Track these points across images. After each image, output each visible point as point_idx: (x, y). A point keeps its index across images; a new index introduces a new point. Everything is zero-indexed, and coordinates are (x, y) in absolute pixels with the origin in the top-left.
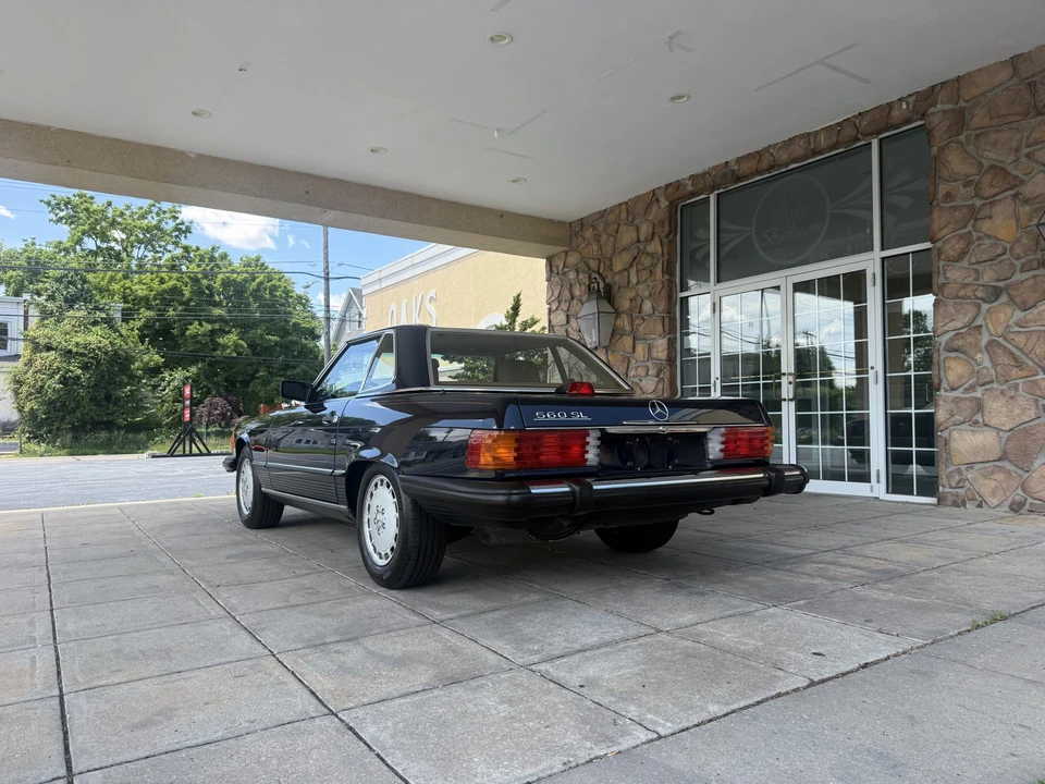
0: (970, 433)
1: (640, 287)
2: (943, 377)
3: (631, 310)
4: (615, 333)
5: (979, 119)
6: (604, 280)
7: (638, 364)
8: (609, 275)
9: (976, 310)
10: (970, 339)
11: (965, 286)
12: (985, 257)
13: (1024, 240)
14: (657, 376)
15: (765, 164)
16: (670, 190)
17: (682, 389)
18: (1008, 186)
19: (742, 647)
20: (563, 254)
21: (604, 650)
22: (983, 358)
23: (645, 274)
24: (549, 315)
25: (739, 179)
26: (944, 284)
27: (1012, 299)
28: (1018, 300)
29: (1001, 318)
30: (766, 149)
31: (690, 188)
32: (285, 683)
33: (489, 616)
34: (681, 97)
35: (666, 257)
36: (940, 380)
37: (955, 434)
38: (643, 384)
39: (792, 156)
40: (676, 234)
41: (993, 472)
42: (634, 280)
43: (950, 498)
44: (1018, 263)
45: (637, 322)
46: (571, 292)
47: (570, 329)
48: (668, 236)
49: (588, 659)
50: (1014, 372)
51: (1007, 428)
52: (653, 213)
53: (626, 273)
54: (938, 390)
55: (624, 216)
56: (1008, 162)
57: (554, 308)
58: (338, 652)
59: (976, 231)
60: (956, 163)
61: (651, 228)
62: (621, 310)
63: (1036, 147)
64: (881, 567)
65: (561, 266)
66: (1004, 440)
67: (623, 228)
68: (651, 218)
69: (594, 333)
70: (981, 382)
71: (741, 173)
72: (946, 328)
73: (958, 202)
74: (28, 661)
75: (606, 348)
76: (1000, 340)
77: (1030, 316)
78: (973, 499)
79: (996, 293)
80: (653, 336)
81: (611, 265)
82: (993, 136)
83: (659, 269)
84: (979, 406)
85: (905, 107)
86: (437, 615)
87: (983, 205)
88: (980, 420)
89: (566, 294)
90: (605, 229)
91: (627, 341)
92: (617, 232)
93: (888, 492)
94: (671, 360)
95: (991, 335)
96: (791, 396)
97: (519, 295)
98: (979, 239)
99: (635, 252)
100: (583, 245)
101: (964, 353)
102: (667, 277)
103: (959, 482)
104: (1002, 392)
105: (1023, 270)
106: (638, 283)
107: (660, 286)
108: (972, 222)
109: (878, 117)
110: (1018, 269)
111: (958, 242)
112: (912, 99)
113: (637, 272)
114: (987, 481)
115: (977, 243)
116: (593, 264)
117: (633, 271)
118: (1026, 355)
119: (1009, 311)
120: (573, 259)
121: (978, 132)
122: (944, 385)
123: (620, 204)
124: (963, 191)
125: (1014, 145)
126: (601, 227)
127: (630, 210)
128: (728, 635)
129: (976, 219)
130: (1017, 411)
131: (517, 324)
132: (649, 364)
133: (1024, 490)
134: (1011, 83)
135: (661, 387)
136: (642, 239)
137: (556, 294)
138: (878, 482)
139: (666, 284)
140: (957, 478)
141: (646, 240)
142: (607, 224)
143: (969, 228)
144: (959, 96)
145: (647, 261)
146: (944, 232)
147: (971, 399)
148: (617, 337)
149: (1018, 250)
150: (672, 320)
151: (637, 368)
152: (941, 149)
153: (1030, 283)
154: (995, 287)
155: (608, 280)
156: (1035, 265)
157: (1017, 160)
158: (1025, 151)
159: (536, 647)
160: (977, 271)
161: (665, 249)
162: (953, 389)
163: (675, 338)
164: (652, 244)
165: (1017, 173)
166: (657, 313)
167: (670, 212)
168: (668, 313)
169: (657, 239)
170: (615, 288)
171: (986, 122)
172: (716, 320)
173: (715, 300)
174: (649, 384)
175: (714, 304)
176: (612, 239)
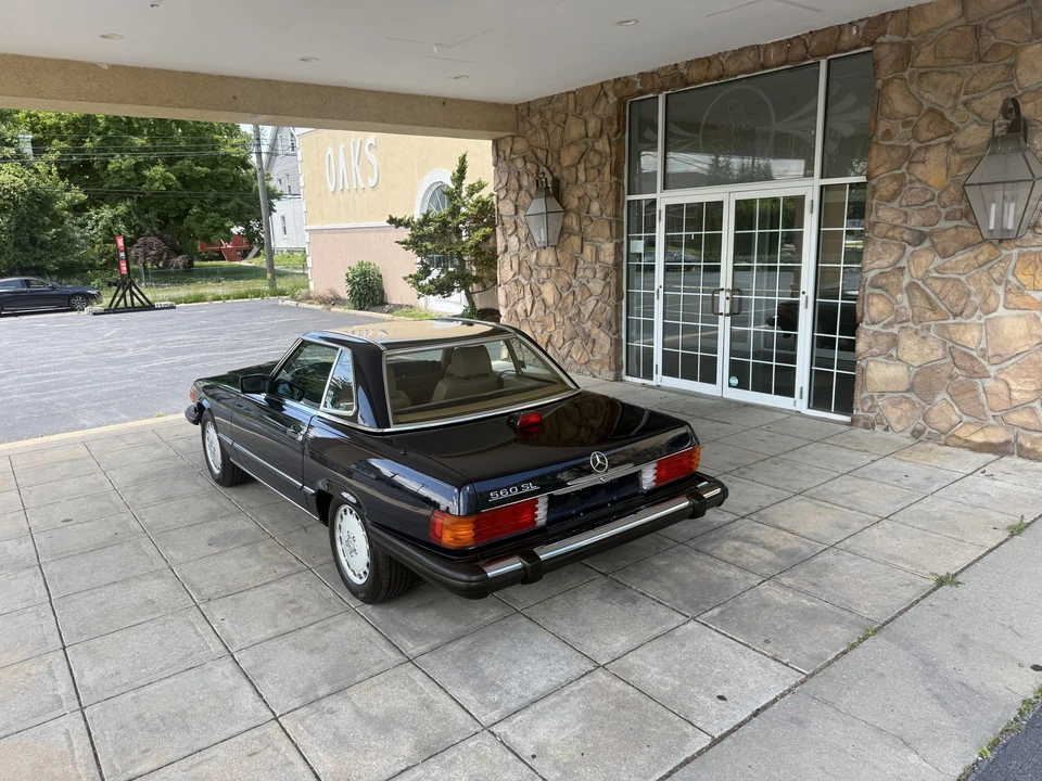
0: (884, 366)
1: (589, 186)
2: (866, 312)
3: (578, 208)
4: (564, 231)
5: (924, 57)
6: (551, 173)
7: (585, 266)
8: (557, 168)
9: (901, 251)
10: (893, 279)
11: (894, 227)
12: (915, 201)
13: (952, 190)
14: (604, 279)
15: (714, 72)
16: (618, 86)
17: (628, 293)
18: (943, 132)
19: (664, 689)
20: (509, 139)
21: (553, 699)
22: (903, 298)
23: (593, 173)
25: (687, 83)
26: (875, 223)
27: (934, 246)
28: (939, 247)
29: (924, 262)
30: (717, 56)
31: (639, 87)
32: (292, 763)
33: (455, 648)
34: (629, 20)
35: (614, 159)
36: (863, 314)
37: (872, 365)
38: (591, 285)
39: (742, 68)
40: (624, 132)
41: (900, 402)
42: (582, 177)
43: (862, 421)
44: (944, 211)
45: (585, 223)
46: (519, 181)
47: (518, 221)
48: (616, 134)
49: (540, 714)
50: (929, 314)
51: (916, 364)
52: (602, 108)
53: (574, 169)
54: (861, 322)
55: (572, 105)
56: (947, 107)
57: (502, 196)
58: (331, 712)
59: (909, 174)
60: (898, 102)
61: (599, 123)
62: (569, 207)
63: (974, 95)
64: (787, 546)
65: (508, 152)
66: (912, 374)
67: (571, 119)
68: (599, 113)
69: (543, 232)
70: (899, 320)
71: (690, 80)
72: (873, 266)
73: (895, 142)
74: (63, 738)
75: (555, 247)
76: (920, 282)
77: (948, 265)
78: (882, 424)
79: (921, 237)
80: (600, 239)
81: (559, 158)
82: (935, 78)
83: (607, 169)
84: (894, 342)
85: (855, 32)
86: (412, 648)
87: (919, 148)
88: (894, 354)
89: (514, 182)
90: (553, 117)
91: (576, 241)
92: (565, 123)
93: (809, 407)
94: (617, 265)
95: (912, 277)
96: (728, 311)
97: (465, 156)
98: (911, 182)
99: (583, 148)
100: (530, 132)
101: (886, 291)
102: (614, 179)
103: (871, 407)
104: (916, 332)
105: (947, 219)
106: (586, 181)
107: (608, 188)
108: (906, 164)
109: (827, 39)
110: (943, 216)
111: (892, 183)
112: (862, 24)
113: (586, 170)
114: (894, 410)
115: (909, 186)
116: (541, 154)
117: (581, 167)
118: (941, 300)
119: (930, 256)
120: (520, 145)
121: (923, 70)
122: (866, 318)
123: (568, 93)
124: (901, 130)
125: (954, 90)
126: (549, 114)
127: (578, 101)
128: (653, 670)
129: (911, 162)
130: (927, 351)
131: (464, 187)
132: (597, 266)
133: (924, 420)
134: (959, 23)
135: (607, 291)
136: (590, 135)
137: (504, 182)
138: (801, 398)
139: (614, 186)
140: (869, 404)
141: (594, 136)
142: (555, 113)
143: (904, 170)
144: (907, 29)
145: (596, 160)
146: (881, 170)
147: (888, 335)
148: (566, 236)
149: (945, 199)
150: (619, 223)
151: (585, 269)
152: (886, 83)
153: (952, 232)
154: (920, 232)
155: (556, 174)
156: (958, 215)
157: (955, 106)
158: (963, 98)
159: (496, 698)
160: (906, 214)
161: (613, 150)
162: (873, 323)
163: (622, 242)
164: (601, 141)
165: (953, 119)
166: (604, 216)
167: (618, 108)
168: (616, 216)
169: (605, 137)
170: (563, 184)
171: (931, 62)
172: (660, 227)
173: (661, 207)
174: (596, 286)
175: (660, 211)
176: (560, 129)
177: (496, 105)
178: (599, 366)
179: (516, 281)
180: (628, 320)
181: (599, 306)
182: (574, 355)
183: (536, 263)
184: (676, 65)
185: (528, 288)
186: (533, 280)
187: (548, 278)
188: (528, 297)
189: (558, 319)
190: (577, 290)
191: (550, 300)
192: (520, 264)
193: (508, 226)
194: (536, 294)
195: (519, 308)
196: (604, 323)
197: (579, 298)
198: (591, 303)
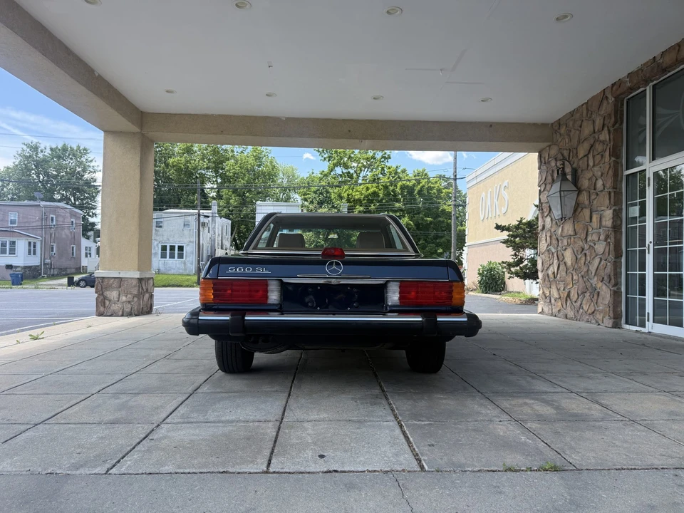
1: (596, 169)
6: (571, 165)
8: (576, 160)
14: (606, 240)
16: (615, 89)
17: (626, 251)
20: (548, 148)
23: (598, 157)
24: (540, 195)
25: (665, 71)
31: (629, 84)
34: (566, 17)
35: (612, 143)
38: (596, 247)
40: (622, 121)
42: (591, 164)
45: (593, 197)
46: (553, 177)
48: (613, 126)
52: (604, 109)
53: (586, 158)
55: (585, 112)
57: (542, 190)
61: (602, 120)
62: (583, 188)
67: (585, 124)
68: (602, 112)
69: (559, 207)
71: (664, 66)
75: (573, 219)
80: (603, 208)
81: (577, 153)
83: (607, 153)
89: (550, 178)
90: (573, 125)
91: (587, 212)
92: (581, 127)
94: (616, 228)
99: (592, 141)
100: (560, 139)
102: (613, 159)
106: (594, 166)
107: (608, 167)
113: (594, 157)
116: (566, 153)
117: (591, 156)
120: (554, 151)
123: (582, 105)
126: (571, 123)
127: (588, 109)
132: (601, 230)
135: (608, 250)
136: (596, 131)
139: (612, 165)
141: (599, 131)
142: (575, 121)
148: (579, 209)
150: (618, 194)
151: (592, 234)
155: (575, 166)
161: (612, 136)
163: (621, 209)
164: (603, 132)
166: (606, 190)
167: (616, 106)
168: (614, 188)
169: (606, 128)
170: (579, 171)
172: (650, 192)
173: (650, 175)
174: (600, 247)
175: (649, 178)
176: (578, 132)
177: (534, 124)
178: (602, 315)
179: (548, 251)
180: (627, 275)
181: (602, 263)
182: (584, 307)
183: (561, 236)
184: (655, 57)
185: (555, 255)
186: (559, 249)
187: (568, 245)
188: (556, 261)
189: (575, 277)
190: (587, 252)
191: (569, 263)
192: (551, 237)
193: (545, 210)
194: (561, 259)
195: (550, 272)
196: (606, 278)
197: (588, 258)
198: (597, 261)
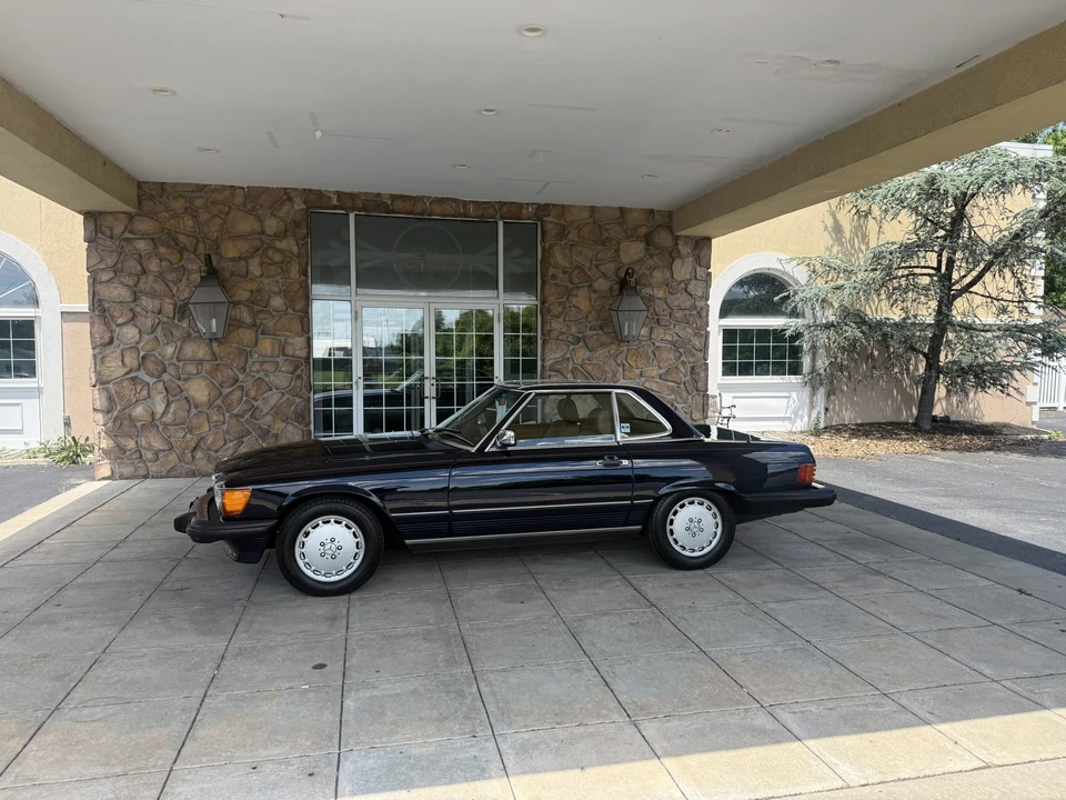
1: (266, 281)
3: (251, 301)
4: (229, 324)
5: (572, 236)
7: (262, 359)
9: (567, 348)
10: (564, 366)
11: (563, 333)
12: (573, 318)
13: (593, 313)
14: (293, 372)
16: (309, 195)
18: (585, 280)
20: (123, 216)
22: (570, 376)
23: (273, 269)
24: (93, 285)
25: (390, 213)
26: (550, 330)
27: (586, 345)
28: (589, 346)
29: (580, 354)
30: (421, 198)
31: (334, 201)
35: (304, 259)
38: (271, 379)
40: (308, 238)
42: (255, 272)
44: (589, 325)
45: (261, 316)
46: (141, 264)
47: (138, 309)
48: (304, 239)
52: (284, 210)
53: (243, 262)
55: (238, 200)
56: (586, 266)
57: (104, 278)
59: (569, 302)
60: (559, 258)
61: (281, 224)
62: (237, 299)
63: (600, 262)
65: (119, 229)
67: (237, 214)
68: (281, 214)
72: (550, 358)
73: (558, 282)
75: (215, 340)
76: (579, 367)
77: (594, 355)
79: (578, 340)
80: (287, 334)
81: (218, 248)
82: (579, 249)
83: (294, 268)
85: (530, 209)
87: (573, 288)
89: (131, 265)
90: (206, 206)
91: (247, 334)
92: (227, 215)
95: (575, 365)
96: (434, 395)
98: (570, 307)
99: (257, 243)
100: (166, 215)
101: (560, 374)
102: (303, 278)
105: (591, 329)
106: (261, 276)
107: (297, 286)
108: (566, 296)
109: (513, 209)
110: (589, 328)
111: (558, 306)
112: (535, 206)
113: (261, 265)
115: (568, 309)
116: (184, 240)
117: (254, 262)
119: (584, 351)
120: (145, 226)
121: (571, 243)
123: (233, 187)
124: (562, 276)
125: (589, 258)
126: (199, 203)
127: (250, 198)
129: (569, 295)
132: (280, 359)
134: (590, 220)
135: (294, 384)
136: (269, 233)
137: (108, 262)
139: (304, 285)
141: (274, 235)
142: (210, 202)
143: (565, 299)
144: (563, 216)
145: (276, 257)
146: (551, 298)
148: (233, 328)
149: (590, 318)
151: (260, 363)
152: (551, 246)
153: (595, 337)
154: (577, 336)
156: (597, 328)
157: (590, 267)
158: (595, 263)
160: (568, 326)
161: (303, 251)
164: (285, 241)
165: (590, 274)
166: (291, 311)
167: (306, 215)
169: (291, 238)
170: (226, 274)
171: (576, 239)
173: (357, 308)
174: (280, 380)
176: (218, 220)
180: (314, 411)
181: (285, 399)
183: (175, 358)
185: (157, 386)
186: (167, 377)
187: (198, 373)
188: (159, 397)
189: (214, 418)
190: (247, 385)
191: (199, 398)
192: (143, 358)
193: (116, 314)
194: (175, 392)
195: (140, 411)
196: (293, 416)
197: (252, 394)
198: (272, 397)
